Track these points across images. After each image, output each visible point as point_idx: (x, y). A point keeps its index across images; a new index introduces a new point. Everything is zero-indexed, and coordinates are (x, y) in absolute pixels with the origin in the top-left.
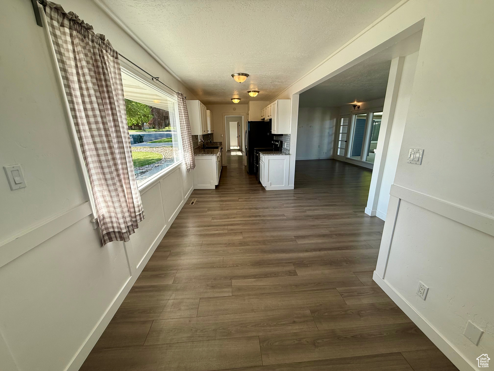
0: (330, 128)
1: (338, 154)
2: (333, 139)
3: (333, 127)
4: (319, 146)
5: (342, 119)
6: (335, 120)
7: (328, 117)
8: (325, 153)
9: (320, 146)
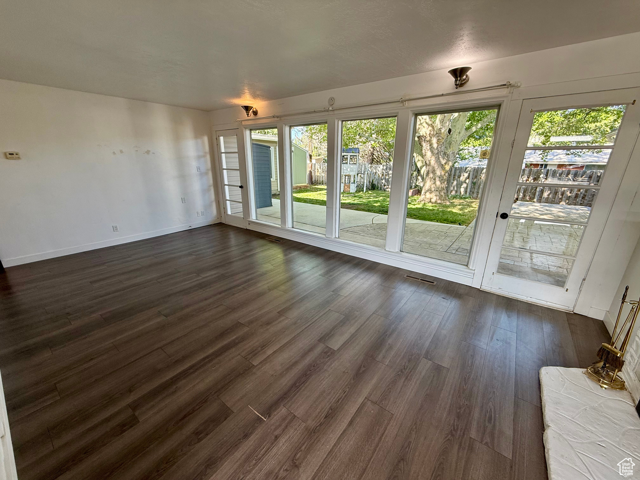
0: (199, 157)
1: (229, 213)
2: (211, 182)
3: (204, 156)
4: (183, 200)
5: (222, 138)
6: (206, 139)
7: (188, 131)
8: (200, 215)
9: (184, 198)
